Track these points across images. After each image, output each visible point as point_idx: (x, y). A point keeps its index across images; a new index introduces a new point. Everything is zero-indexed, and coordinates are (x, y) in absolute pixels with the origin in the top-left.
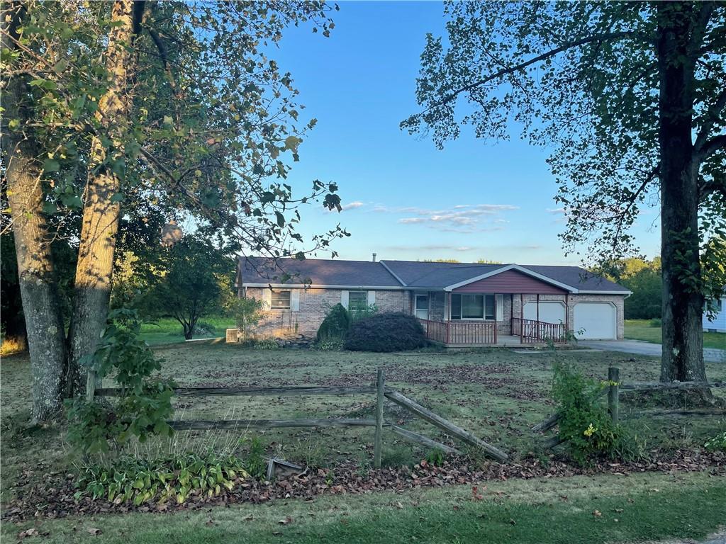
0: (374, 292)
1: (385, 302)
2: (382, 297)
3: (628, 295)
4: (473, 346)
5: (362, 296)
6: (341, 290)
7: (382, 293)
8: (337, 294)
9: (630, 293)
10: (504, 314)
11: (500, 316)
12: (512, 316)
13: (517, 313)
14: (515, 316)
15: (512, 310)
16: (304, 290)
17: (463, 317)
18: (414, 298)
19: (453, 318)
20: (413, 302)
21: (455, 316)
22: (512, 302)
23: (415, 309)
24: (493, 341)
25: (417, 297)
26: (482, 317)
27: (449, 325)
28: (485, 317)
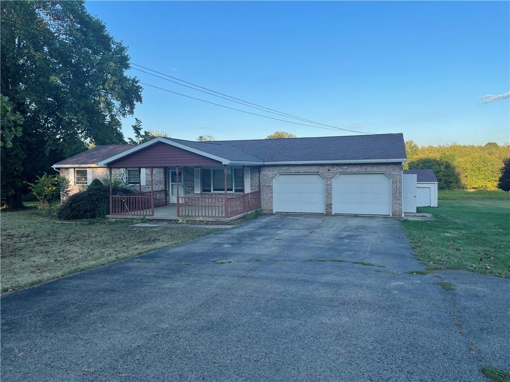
0: (145, 169)
5: (137, 173)
7: (150, 169)
8: (118, 171)
10: (251, 187)
11: (248, 189)
12: (259, 188)
13: (265, 185)
14: (263, 189)
15: (260, 183)
16: (95, 169)
17: (214, 190)
18: (169, 173)
19: (204, 191)
20: (167, 176)
21: (205, 189)
22: (259, 175)
23: (171, 183)
24: (151, 214)
25: (172, 172)
26: (232, 190)
27: (111, 198)
28: (234, 190)
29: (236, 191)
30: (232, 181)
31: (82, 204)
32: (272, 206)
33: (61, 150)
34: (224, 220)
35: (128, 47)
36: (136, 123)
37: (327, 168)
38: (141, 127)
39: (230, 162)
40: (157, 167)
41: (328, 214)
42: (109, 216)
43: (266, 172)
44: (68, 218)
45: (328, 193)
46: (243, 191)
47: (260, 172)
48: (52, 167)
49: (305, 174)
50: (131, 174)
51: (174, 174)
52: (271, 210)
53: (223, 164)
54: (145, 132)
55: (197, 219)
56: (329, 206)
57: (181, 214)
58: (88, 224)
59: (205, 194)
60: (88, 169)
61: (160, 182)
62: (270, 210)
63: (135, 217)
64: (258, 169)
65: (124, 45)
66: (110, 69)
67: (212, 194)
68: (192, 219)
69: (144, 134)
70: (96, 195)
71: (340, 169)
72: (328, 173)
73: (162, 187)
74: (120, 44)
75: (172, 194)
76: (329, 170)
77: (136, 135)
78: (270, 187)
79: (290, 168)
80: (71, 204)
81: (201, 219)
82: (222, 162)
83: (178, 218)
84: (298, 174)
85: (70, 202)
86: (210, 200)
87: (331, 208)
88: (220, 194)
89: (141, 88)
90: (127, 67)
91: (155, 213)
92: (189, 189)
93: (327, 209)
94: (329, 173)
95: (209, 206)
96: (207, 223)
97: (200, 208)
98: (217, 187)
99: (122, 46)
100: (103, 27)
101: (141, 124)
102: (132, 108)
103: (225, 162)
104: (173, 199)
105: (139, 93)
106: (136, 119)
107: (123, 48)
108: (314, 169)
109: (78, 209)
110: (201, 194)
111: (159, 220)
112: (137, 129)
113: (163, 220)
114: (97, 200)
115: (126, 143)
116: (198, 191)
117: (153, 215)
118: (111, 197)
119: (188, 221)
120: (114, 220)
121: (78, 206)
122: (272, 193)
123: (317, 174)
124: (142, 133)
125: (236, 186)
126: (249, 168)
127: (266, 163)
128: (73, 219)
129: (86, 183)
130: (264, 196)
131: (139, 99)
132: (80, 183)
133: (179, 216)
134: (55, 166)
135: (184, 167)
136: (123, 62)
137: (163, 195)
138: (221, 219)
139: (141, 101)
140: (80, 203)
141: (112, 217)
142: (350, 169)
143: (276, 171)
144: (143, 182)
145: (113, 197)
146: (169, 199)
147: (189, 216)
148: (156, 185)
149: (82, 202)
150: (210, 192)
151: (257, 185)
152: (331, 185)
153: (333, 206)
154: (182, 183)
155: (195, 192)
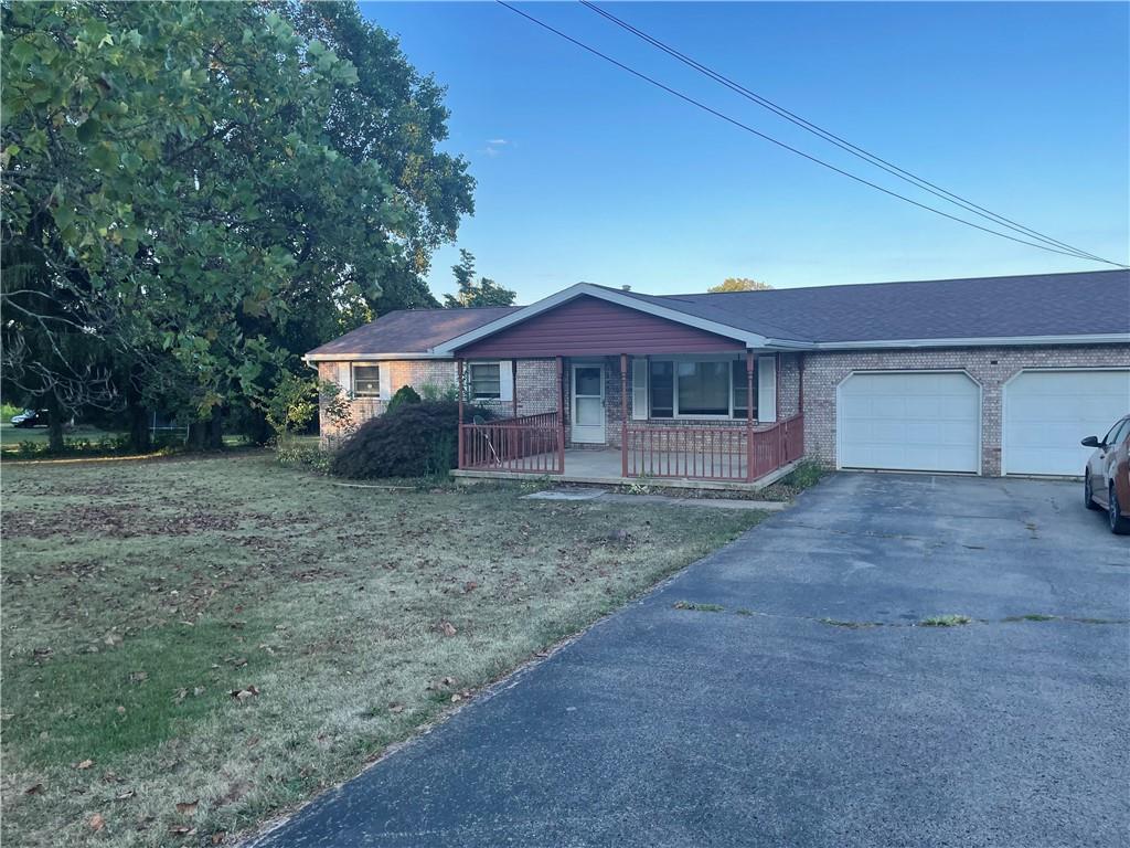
1: (529, 382)
2: (525, 373)
7: (525, 363)
10: (779, 404)
11: (768, 411)
12: (800, 409)
13: (815, 401)
14: (811, 410)
15: (801, 398)
16: (396, 364)
17: (680, 413)
18: (570, 373)
19: (655, 413)
20: (567, 379)
21: (660, 409)
22: (801, 374)
23: (574, 396)
24: (557, 468)
25: (577, 370)
26: (726, 412)
27: (460, 431)
28: (731, 412)
29: (737, 414)
30: (728, 391)
31: (389, 444)
32: (832, 451)
33: (312, 323)
34: (746, 486)
35: (446, 88)
36: (462, 260)
37: (989, 356)
38: (472, 269)
39: (769, 341)
40: (540, 359)
41: (990, 476)
42: (457, 472)
43: (818, 369)
44: (358, 476)
45: (990, 420)
46: (753, 414)
47: (801, 369)
48: (303, 359)
49: (927, 371)
50: (476, 373)
51: (581, 374)
52: (832, 463)
53: (748, 346)
54: (484, 281)
55: (676, 484)
56: (993, 453)
57: (631, 470)
58: (417, 492)
59: (657, 422)
60: (380, 364)
61: (545, 393)
62: (828, 463)
63: (521, 475)
64: (799, 359)
65: (437, 83)
66: (412, 139)
67: (677, 422)
68: (664, 483)
69: (480, 286)
70: (420, 422)
71: (1026, 360)
72: (992, 369)
73: (550, 404)
74: (429, 82)
75: (577, 421)
76: (994, 363)
77: (460, 286)
78: (829, 406)
79: (885, 357)
80: (365, 445)
81: (685, 483)
82: (745, 343)
83: (626, 481)
84: (907, 371)
85: (364, 438)
86: (673, 436)
87: (998, 459)
88: (697, 422)
89: (472, 180)
90: (441, 133)
91: (566, 467)
92: (617, 411)
93: (988, 462)
94: (995, 369)
95: (668, 451)
96: (708, 494)
97: (647, 455)
98: (688, 406)
99: (434, 86)
100: (394, 44)
101: (473, 262)
102: (453, 225)
103: (755, 341)
104: (580, 434)
105: (469, 192)
106: (463, 252)
107: (436, 90)
108: (953, 359)
109: (382, 454)
110: (648, 421)
111: (578, 484)
112: (462, 275)
113: (587, 485)
114: (424, 433)
115: (438, 306)
116: (641, 413)
117: (561, 471)
118: (461, 427)
119: (653, 489)
120: (474, 482)
121: (383, 448)
122: (834, 419)
123: (961, 371)
124: (475, 282)
125: (736, 404)
126: (774, 358)
127: (822, 346)
128: (371, 478)
129: (378, 396)
130: (811, 427)
131: (468, 206)
132: (365, 396)
133: (626, 474)
134: (307, 358)
135: (608, 357)
136: (435, 124)
137: (557, 425)
138: (739, 485)
139: (471, 211)
140: (386, 442)
141: (464, 475)
142: (1053, 360)
143: (846, 364)
144: (506, 393)
145: (464, 429)
146: (570, 432)
147: (652, 476)
148: (537, 400)
149: (391, 438)
150: (672, 416)
151: (795, 399)
152: (998, 400)
153: (1003, 455)
154: (602, 396)
155: (635, 417)
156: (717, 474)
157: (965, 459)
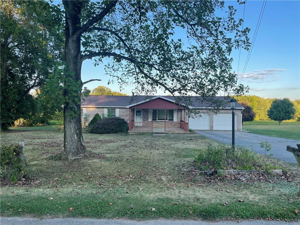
0: (119, 109)
1: (123, 113)
2: (122, 111)
3: (242, 109)
4: (140, 132)
5: (114, 111)
6: (104, 108)
7: (122, 109)
8: (102, 109)
9: (243, 108)
10: (177, 118)
11: (175, 119)
12: (181, 119)
16: (88, 108)
17: (158, 120)
18: (135, 112)
19: (153, 120)
21: (154, 119)
22: (181, 112)
23: (135, 116)
28: (168, 120)
29: (169, 120)
30: (167, 115)
37: (212, 110)
41: (211, 130)
42: (129, 132)
45: (211, 121)
46: (173, 120)
49: (202, 113)
50: (110, 111)
51: (137, 112)
56: (212, 127)
60: (83, 108)
61: (127, 115)
67: (158, 122)
71: (217, 111)
72: (212, 113)
75: (136, 121)
84: (199, 113)
87: (213, 127)
88: (162, 122)
92: (145, 118)
104: (137, 124)
108: (206, 111)
116: (150, 120)
123: (207, 113)
125: (169, 118)
141: (131, 132)
142: (221, 111)
144: (117, 115)
145: (131, 123)
148: (125, 117)
150: (156, 120)
151: (180, 117)
152: (213, 118)
153: (214, 127)
154: (142, 116)
155: (149, 120)
156: (174, 130)
157: (207, 128)
